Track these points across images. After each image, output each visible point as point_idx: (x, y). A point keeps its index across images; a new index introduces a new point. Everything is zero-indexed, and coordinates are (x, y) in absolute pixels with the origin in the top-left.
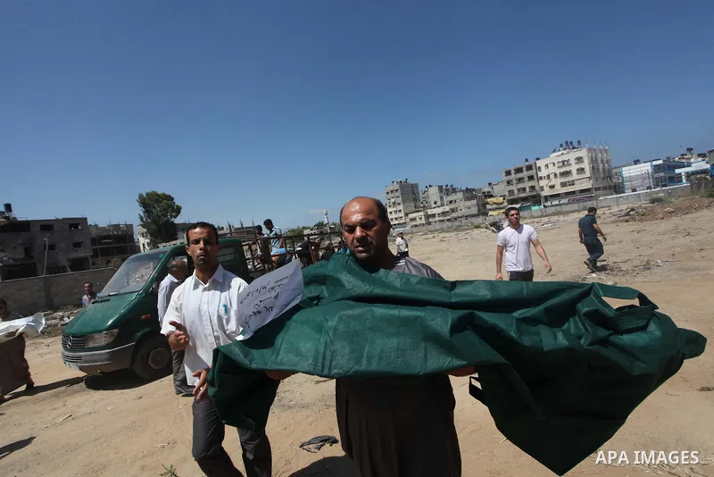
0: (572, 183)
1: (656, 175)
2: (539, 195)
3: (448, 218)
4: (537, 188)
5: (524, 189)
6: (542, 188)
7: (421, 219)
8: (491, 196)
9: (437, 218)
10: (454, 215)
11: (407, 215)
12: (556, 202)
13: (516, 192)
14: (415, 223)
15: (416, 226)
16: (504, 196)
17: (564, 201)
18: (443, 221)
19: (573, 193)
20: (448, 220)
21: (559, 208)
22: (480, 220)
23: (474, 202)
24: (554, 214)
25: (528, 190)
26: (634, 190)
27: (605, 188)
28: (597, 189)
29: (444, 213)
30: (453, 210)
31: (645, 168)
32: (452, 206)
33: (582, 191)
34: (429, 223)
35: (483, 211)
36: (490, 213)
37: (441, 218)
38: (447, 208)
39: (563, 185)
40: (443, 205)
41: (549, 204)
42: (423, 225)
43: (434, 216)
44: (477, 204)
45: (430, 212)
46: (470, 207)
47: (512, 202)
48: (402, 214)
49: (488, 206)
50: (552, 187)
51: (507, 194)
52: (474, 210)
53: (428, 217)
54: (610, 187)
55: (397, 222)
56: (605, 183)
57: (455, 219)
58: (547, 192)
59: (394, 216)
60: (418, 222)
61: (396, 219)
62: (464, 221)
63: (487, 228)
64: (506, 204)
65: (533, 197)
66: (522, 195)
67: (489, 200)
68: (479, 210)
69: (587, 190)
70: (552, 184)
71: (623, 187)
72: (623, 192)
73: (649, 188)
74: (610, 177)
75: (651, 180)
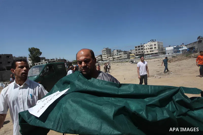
0: (153, 51)
1: (174, 50)
2: (144, 54)
3: (119, 59)
4: (143, 52)
5: (140, 52)
6: (145, 52)
7: (111, 59)
8: (131, 53)
9: (116, 59)
10: (121, 58)
11: (108, 57)
12: (148, 56)
13: (138, 53)
14: (110, 60)
16: (135, 54)
17: (150, 56)
18: (117, 60)
19: (153, 54)
20: (119, 60)
21: (149, 58)
22: (127, 60)
23: (126, 55)
24: (147, 59)
25: (141, 52)
26: (168, 54)
27: (161, 53)
28: (159, 53)
29: (118, 58)
30: (120, 57)
31: (172, 48)
32: (120, 56)
33: (155, 53)
34: (114, 60)
35: (129, 58)
36: (131, 58)
37: (117, 59)
38: (119, 56)
39: (150, 51)
40: (118, 55)
41: (146, 56)
43: (115, 58)
44: (127, 55)
45: (114, 57)
46: (125, 56)
47: (137, 55)
48: (106, 57)
49: (130, 56)
50: (148, 52)
51: (135, 53)
52: (126, 57)
53: (113, 58)
54: (163, 53)
55: (105, 60)
56: (161, 52)
57: (121, 59)
58: (146, 53)
60: (111, 60)
62: (123, 60)
63: (129, 62)
64: (135, 56)
65: (142, 54)
67: (130, 54)
69: (157, 53)
70: (147, 51)
71: (166, 53)
72: (166, 54)
73: (172, 53)
74: (163, 50)
75: (173, 51)
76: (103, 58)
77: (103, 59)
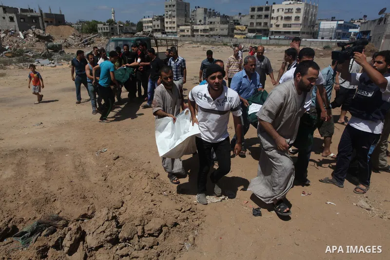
0: (290, 26)
1: (337, 31)
2: (268, 30)
3: (207, 34)
4: (268, 24)
5: (260, 24)
6: (271, 25)
7: (188, 31)
8: (239, 24)
9: (199, 33)
10: (211, 33)
11: (178, 26)
12: (277, 37)
13: (255, 24)
14: (183, 33)
15: (184, 36)
16: (246, 26)
17: (282, 37)
18: (203, 35)
19: (289, 32)
20: (207, 36)
21: (277, 41)
22: (226, 40)
23: (227, 26)
24: (273, 45)
25: (262, 24)
26: (323, 38)
27: (308, 33)
28: (303, 33)
29: (205, 30)
30: (211, 29)
31: (334, 24)
32: (212, 26)
33: (294, 33)
34: (193, 36)
35: (231, 34)
36: (236, 36)
37: (202, 34)
38: (208, 27)
39: (285, 26)
40: (205, 24)
41: (273, 37)
42: (189, 36)
43: (197, 31)
44: (229, 28)
45: (195, 27)
46: (221, 28)
47: (251, 31)
48: (175, 25)
49: (235, 31)
50: (278, 26)
51: (249, 25)
52: (226, 32)
53: (193, 31)
54: (311, 33)
55: (170, 31)
56: (309, 30)
57: (212, 36)
58: (274, 29)
59: (169, 25)
60: (186, 33)
61: (170, 28)
62: (217, 38)
63: (231, 47)
64: (246, 32)
65: (265, 30)
66: (259, 28)
67: (237, 27)
68: (229, 33)
69: (297, 33)
70: (278, 24)
71: (318, 35)
72: (317, 38)
73: (331, 38)
74: (313, 27)
75: (334, 34)
76: (166, 25)
77: (167, 28)
